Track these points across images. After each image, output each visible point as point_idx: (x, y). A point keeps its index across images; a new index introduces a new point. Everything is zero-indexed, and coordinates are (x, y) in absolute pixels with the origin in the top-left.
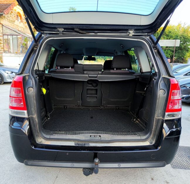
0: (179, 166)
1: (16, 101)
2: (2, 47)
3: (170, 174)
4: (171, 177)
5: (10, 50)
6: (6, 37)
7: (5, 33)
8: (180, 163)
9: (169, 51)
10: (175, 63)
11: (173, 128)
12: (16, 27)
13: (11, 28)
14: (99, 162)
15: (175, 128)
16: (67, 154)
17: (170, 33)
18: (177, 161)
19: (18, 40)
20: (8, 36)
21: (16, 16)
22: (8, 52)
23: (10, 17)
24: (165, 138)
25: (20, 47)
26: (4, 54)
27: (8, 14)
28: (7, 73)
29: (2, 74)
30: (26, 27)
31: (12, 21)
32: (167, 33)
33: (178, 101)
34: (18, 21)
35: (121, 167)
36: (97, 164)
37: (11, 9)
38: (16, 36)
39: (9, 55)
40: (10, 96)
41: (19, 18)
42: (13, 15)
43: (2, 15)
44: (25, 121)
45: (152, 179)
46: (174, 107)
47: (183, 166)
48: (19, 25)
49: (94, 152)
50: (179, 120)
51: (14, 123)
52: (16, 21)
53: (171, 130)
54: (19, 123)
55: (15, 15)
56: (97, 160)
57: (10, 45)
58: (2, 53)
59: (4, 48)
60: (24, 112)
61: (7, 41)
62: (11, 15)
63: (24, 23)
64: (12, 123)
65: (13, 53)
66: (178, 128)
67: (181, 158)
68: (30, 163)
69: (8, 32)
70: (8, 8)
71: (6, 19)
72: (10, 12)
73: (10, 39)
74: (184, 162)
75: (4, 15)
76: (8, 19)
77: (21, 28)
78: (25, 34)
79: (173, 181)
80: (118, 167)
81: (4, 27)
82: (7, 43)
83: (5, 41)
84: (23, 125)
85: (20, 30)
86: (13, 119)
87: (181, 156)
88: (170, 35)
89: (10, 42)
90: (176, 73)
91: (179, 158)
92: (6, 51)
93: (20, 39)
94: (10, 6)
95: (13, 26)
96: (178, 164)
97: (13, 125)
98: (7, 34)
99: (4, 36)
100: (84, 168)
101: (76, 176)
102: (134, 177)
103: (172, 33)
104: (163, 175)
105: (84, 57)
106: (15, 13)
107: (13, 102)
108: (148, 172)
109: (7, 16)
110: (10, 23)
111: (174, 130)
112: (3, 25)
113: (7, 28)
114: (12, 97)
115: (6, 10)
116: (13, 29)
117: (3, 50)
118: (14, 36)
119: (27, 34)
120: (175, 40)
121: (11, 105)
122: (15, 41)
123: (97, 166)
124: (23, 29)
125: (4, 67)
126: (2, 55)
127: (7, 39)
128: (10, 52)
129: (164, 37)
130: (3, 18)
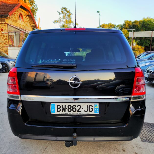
0: (148, 140)
1: (12, 87)
2: (8, 42)
3: (139, 147)
4: (140, 149)
5: (14, 45)
6: (10, 34)
7: (10, 31)
8: (149, 138)
9: (148, 41)
10: (152, 51)
11: (139, 108)
12: (19, 25)
13: (14, 26)
14: (77, 136)
15: (140, 108)
16: (52, 130)
17: (148, 25)
18: (147, 135)
19: (20, 36)
20: (12, 33)
21: (18, 17)
22: (12, 46)
23: (14, 18)
24: (131, 117)
25: (22, 41)
26: (9, 48)
27: (12, 15)
28: (11, 63)
29: (7, 64)
30: (26, 25)
31: (15, 21)
32: (145, 25)
33: (142, 86)
34: (20, 20)
35: (95, 140)
36: (75, 137)
37: (14, 11)
38: (19, 33)
39: (13, 49)
40: (8, 84)
41: (21, 18)
42: (16, 16)
43: (7, 16)
44: (19, 103)
45: (124, 151)
46: (140, 91)
47: (151, 140)
48: (21, 24)
49: (73, 128)
50: (144, 102)
51: (11, 105)
52: (19, 20)
53: (136, 110)
54: (14, 105)
55: (17, 15)
56: (75, 134)
57: (14, 40)
58: (7, 47)
59: (9, 42)
60: (18, 96)
61: (11, 37)
62: (15, 16)
63: (25, 22)
64: (9, 104)
65: (16, 47)
66: (143, 109)
67: (150, 134)
68: (23, 137)
69: (12, 29)
70: (12, 10)
71: (10, 19)
72: (14, 13)
73: (13, 35)
74: (152, 137)
75: (9, 16)
76: (12, 19)
77: (23, 26)
78: (26, 31)
79: (141, 152)
80: (93, 140)
81: (9, 26)
82: (11, 39)
83: (10, 37)
84: (18, 107)
85: (21, 27)
86: (10, 102)
87: (151, 132)
88: (149, 27)
89: (13, 38)
90: (152, 60)
91: (148, 133)
92: (10, 45)
93: (22, 34)
94: (14, 9)
95: (16, 24)
96: (147, 138)
97: (10, 107)
98: (11, 31)
99: (9, 33)
100: (66, 141)
101: (61, 148)
102: (109, 149)
103: (150, 25)
104: (134, 148)
105: (70, 49)
106: (18, 14)
107: (10, 88)
108: (121, 145)
109: (12, 17)
110: (14, 23)
111: (139, 110)
112: (8, 24)
113: (11, 26)
114: (9, 84)
115: (10, 12)
116: (16, 27)
117: (8, 44)
118: (17, 33)
119: (27, 30)
120: (151, 32)
121: (8, 91)
122: (18, 36)
123: (75, 139)
124: (24, 27)
125: (8, 59)
126: (7, 48)
127: (11, 35)
128: (14, 46)
129: (143, 29)
130: (8, 19)
